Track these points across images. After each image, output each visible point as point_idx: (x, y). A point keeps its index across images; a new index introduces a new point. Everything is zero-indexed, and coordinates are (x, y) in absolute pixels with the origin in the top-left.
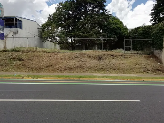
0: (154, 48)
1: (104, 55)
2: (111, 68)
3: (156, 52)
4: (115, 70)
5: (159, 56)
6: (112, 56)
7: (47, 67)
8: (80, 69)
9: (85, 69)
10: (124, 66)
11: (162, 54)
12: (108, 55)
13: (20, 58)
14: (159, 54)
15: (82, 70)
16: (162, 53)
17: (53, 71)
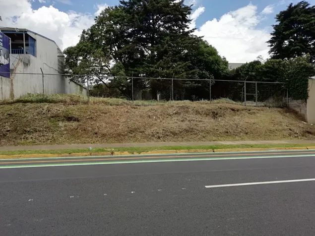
0: (289, 97)
1: (220, 108)
2: (241, 132)
3: (294, 104)
4: (247, 134)
5: (301, 110)
6: (233, 110)
7: (131, 132)
8: (191, 135)
9: (201, 133)
10: (258, 126)
11: (306, 107)
12: (226, 109)
13: (70, 116)
14: (299, 106)
15: (195, 136)
16: (306, 105)
17: (145, 140)
